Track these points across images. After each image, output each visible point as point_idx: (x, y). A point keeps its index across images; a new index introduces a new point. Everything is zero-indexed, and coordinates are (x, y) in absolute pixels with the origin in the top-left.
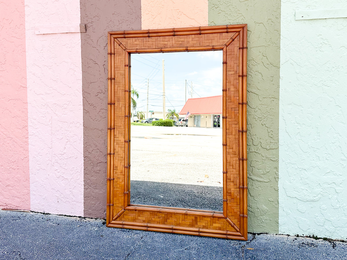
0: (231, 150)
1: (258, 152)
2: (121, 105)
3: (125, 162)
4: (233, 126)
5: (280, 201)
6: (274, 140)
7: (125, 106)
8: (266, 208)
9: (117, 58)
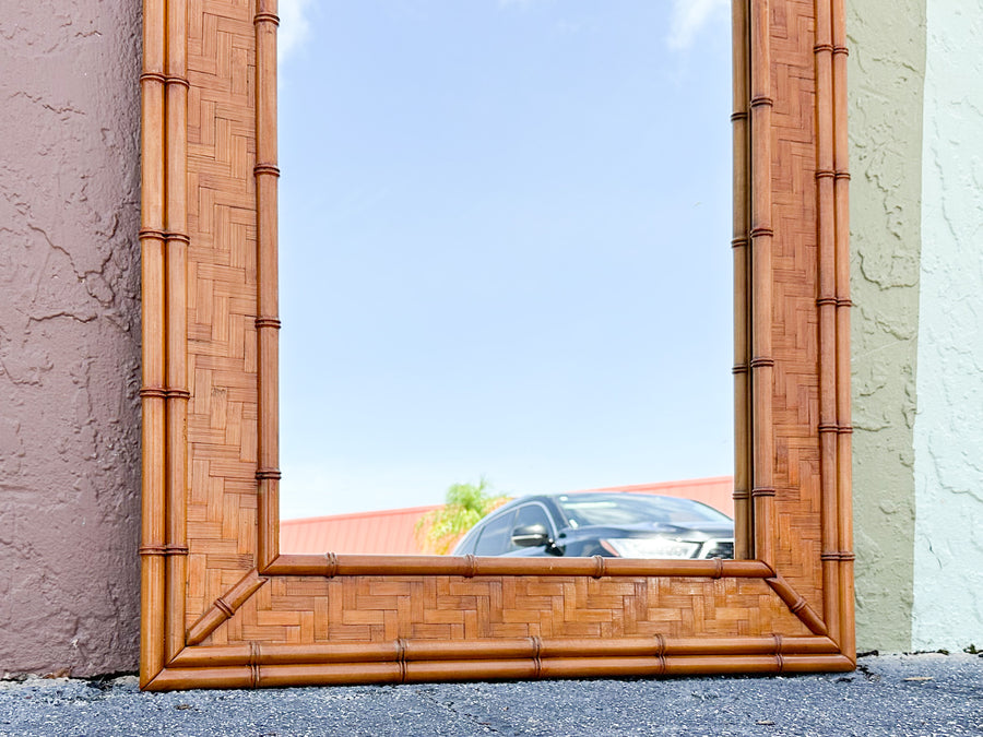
5: (921, 506)
6: (904, 247)
8: (871, 542)
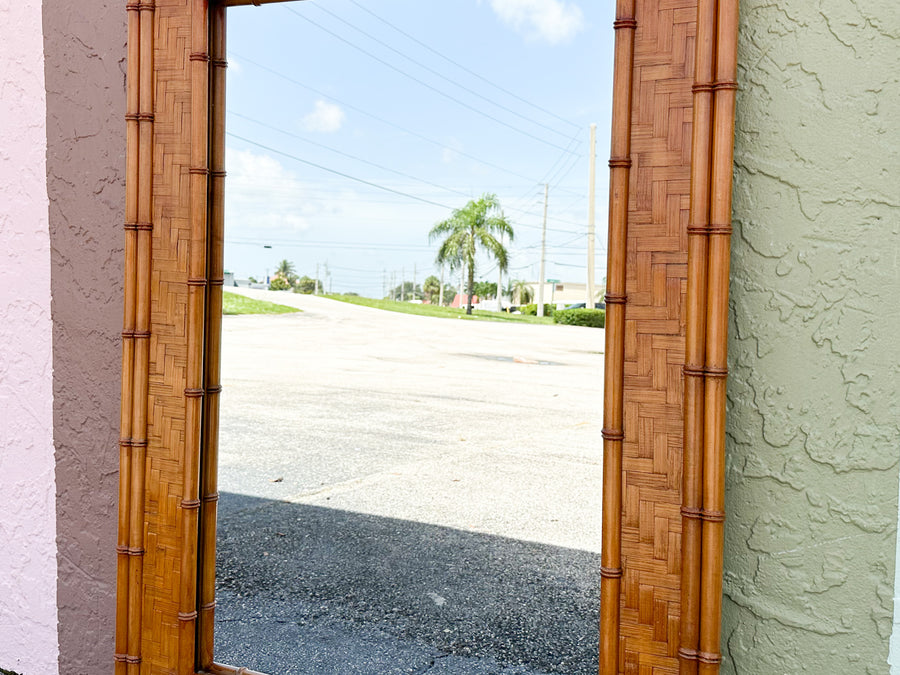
0: (644, 465)
1: (789, 479)
2: (175, 232)
3: (184, 481)
4: (660, 343)
6: (873, 422)
7: (191, 236)
9: (163, 24)
